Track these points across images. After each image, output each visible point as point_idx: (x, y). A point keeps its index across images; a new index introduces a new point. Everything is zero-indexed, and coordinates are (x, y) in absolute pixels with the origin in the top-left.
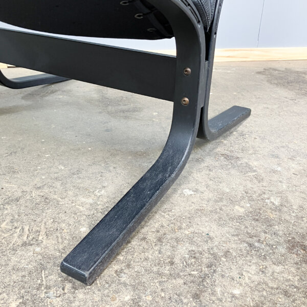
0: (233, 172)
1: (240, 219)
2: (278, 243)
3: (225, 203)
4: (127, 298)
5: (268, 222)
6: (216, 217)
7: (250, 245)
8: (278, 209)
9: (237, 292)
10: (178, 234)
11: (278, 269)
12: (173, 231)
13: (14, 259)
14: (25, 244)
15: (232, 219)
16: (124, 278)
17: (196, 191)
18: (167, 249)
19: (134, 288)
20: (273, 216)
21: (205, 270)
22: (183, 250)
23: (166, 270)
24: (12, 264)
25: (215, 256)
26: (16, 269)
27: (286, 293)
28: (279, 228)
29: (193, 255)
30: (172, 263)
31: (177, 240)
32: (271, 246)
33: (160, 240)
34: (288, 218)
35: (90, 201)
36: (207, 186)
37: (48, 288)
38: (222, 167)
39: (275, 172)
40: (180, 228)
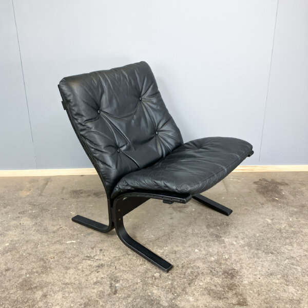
0: (216, 243)
1: (211, 262)
2: (220, 271)
3: (208, 256)
4: (170, 283)
5: (221, 264)
6: (203, 261)
7: (211, 271)
8: (226, 260)
9: (201, 284)
10: (189, 266)
11: (216, 279)
12: (188, 264)
13: (138, 269)
14: (141, 265)
15: (208, 262)
16: (170, 277)
17: (200, 250)
18: (184, 270)
19: (172, 280)
20: (223, 262)
21: (194, 277)
22: (189, 271)
23: (182, 276)
24: (138, 270)
25: (198, 274)
26: (139, 272)
27: (215, 286)
28: (223, 267)
29: (192, 272)
30: (184, 274)
31: (188, 268)
32: (217, 272)
33: (183, 267)
34: (228, 263)
35: (162, 251)
36: (204, 249)
37: (148, 278)
38: (213, 241)
39: (233, 244)
40: (190, 264)
